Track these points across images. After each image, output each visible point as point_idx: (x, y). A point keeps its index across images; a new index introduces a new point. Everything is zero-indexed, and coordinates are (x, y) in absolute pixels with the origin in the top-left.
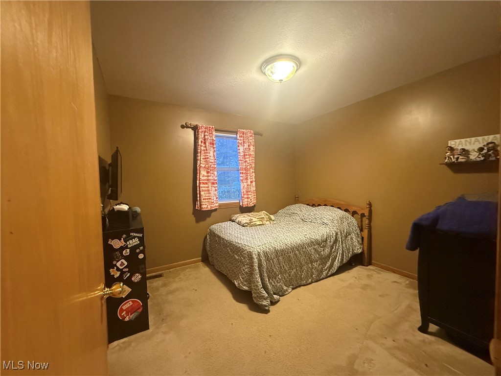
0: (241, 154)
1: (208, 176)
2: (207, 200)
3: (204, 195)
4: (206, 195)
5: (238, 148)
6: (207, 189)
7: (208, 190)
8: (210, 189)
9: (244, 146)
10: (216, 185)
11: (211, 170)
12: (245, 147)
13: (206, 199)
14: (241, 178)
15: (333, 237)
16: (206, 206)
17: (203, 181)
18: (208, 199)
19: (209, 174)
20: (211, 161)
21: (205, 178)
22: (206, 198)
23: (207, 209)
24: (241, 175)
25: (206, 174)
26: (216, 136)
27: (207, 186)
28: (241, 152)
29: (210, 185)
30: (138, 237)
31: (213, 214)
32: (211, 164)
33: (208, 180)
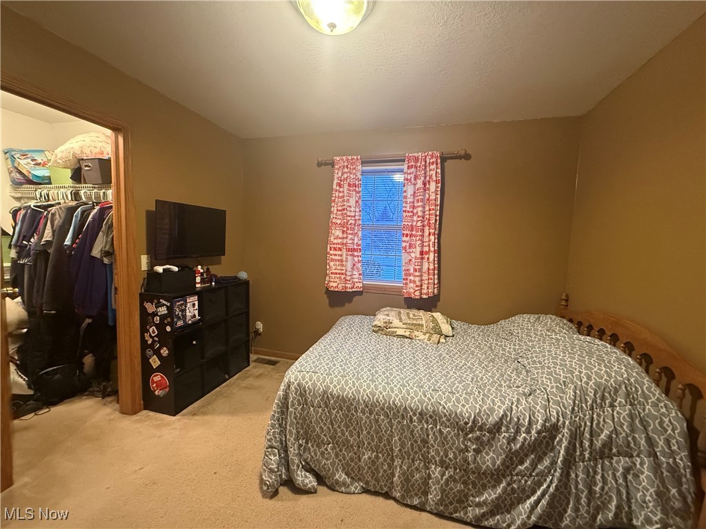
0: (409, 201)
1: (343, 238)
2: (338, 276)
3: (334, 267)
4: (338, 268)
5: (405, 189)
6: (339, 258)
7: (342, 261)
8: (344, 259)
9: (415, 184)
10: (360, 254)
11: (348, 229)
12: (417, 186)
13: (336, 273)
14: (404, 244)
15: (528, 432)
16: (335, 285)
17: (335, 246)
18: (339, 274)
19: (345, 235)
20: (348, 213)
21: (339, 241)
22: (338, 271)
23: (336, 290)
24: (405, 239)
25: (341, 235)
26: (363, 173)
27: (339, 253)
28: (409, 196)
29: (344, 252)
30: (167, 306)
31: (356, 299)
32: (349, 218)
33: (343, 244)
